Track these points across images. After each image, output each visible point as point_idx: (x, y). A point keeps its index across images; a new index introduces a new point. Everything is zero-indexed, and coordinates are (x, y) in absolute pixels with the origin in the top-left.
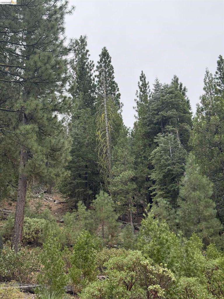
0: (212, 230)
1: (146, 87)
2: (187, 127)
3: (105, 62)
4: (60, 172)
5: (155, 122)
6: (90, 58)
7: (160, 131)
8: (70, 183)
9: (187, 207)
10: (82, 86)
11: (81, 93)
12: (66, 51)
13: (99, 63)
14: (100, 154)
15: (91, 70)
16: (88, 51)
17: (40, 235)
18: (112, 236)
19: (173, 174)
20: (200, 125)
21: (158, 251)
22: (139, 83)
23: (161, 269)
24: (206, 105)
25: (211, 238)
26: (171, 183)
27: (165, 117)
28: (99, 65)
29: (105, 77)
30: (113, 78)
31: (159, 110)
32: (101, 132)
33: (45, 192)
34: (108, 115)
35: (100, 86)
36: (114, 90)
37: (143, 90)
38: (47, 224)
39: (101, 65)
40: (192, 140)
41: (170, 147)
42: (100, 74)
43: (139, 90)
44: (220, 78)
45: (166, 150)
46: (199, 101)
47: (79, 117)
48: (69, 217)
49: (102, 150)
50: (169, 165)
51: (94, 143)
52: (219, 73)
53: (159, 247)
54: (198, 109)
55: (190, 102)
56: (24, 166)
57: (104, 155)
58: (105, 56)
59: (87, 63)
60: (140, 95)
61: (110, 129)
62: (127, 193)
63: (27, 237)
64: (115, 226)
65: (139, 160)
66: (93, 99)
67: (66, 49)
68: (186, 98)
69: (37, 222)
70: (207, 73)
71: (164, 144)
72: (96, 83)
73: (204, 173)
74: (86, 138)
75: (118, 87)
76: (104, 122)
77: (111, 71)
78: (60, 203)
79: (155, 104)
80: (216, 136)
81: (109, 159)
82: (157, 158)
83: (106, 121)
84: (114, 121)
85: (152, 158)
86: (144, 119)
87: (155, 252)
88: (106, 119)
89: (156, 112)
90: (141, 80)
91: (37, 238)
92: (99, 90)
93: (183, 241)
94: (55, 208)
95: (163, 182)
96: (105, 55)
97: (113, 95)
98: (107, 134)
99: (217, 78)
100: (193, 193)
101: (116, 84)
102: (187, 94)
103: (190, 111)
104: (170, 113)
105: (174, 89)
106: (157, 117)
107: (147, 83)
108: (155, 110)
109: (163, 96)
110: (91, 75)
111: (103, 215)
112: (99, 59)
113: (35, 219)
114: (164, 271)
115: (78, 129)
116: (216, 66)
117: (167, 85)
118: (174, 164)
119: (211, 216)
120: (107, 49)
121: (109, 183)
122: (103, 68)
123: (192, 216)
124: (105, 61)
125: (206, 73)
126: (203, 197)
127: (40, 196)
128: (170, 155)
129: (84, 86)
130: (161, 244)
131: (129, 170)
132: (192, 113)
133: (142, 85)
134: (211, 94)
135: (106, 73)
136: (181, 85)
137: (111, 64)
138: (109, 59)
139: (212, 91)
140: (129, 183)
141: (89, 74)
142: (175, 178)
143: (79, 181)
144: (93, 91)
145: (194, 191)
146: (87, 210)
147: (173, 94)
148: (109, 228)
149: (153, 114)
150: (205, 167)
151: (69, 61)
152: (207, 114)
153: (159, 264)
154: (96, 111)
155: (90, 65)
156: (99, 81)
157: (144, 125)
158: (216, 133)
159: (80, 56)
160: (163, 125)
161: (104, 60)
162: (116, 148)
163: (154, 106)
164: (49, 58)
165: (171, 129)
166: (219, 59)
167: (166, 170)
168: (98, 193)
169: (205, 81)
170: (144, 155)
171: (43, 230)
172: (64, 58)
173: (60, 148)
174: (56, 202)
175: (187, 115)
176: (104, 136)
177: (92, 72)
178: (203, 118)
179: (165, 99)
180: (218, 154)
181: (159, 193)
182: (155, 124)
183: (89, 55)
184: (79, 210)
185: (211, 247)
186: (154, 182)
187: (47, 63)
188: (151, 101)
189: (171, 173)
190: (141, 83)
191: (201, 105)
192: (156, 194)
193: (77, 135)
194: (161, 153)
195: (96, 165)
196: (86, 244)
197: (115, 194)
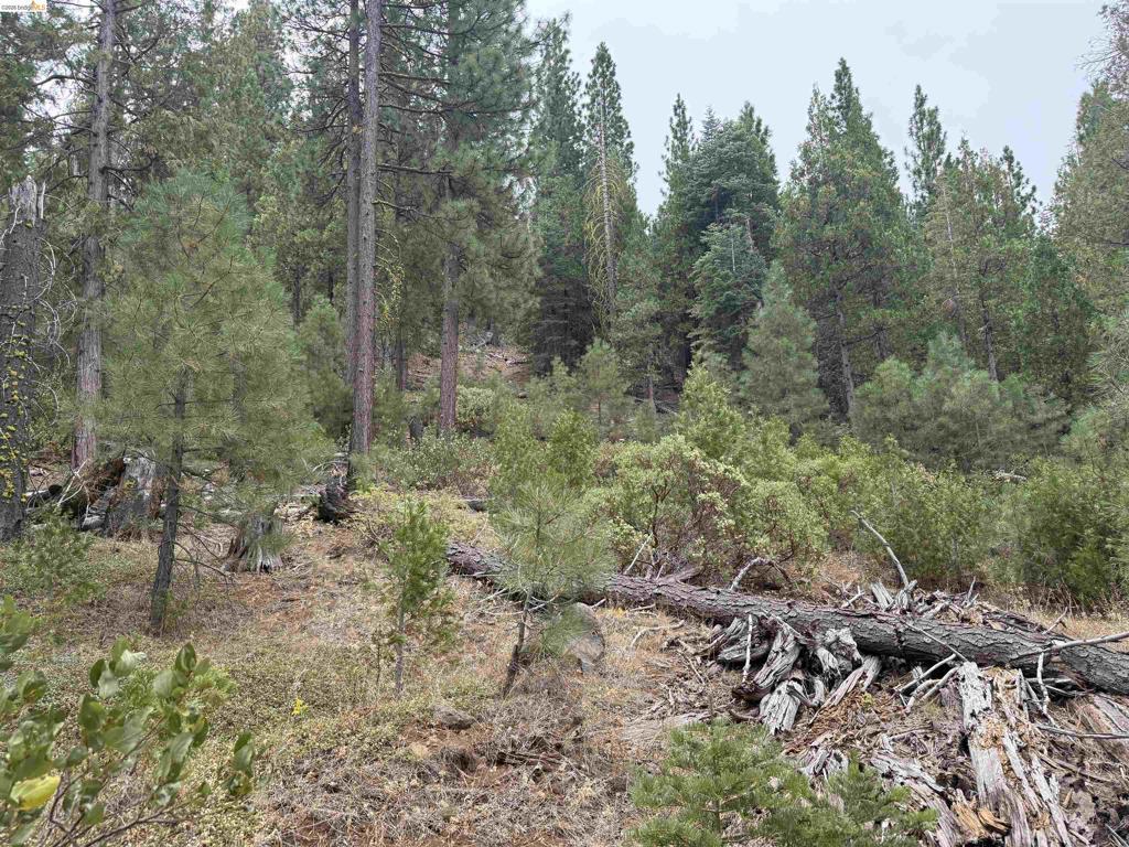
0: (807, 410)
1: (685, 129)
2: (769, 211)
3: (603, 75)
4: (521, 300)
5: (703, 200)
6: (573, 68)
7: (712, 218)
8: (537, 325)
9: (762, 368)
10: (557, 126)
11: (553, 142)
12: (528, 48)
13: (590, 77)
14: (593, 268)
15: (574, 93)
16: (567, 52)
17: (485, 416)
18: (617, 422)
19: (735, 306)
20: (796, 204)
21: (715, 437)
22: (671, 119)
23: (722, 467)
24: (811, 164)
25: (804, 426)
26: (732, 323)
27: (724, 189)
28: (590, 82)
29: (604, 107)
30: (619, 109)
31: (712, 176)
32: (595, 225)
33: (487, 344)
34: (609, 187)
35: (593, 127)
36: (621, 136)
37: (679, 135)
38: (498, 398)
39: (594, 82)
40: (777, 236)
41: (733, 252)
42: (593, 101)
43: (671, 135)
44: (839, 108)
45: (724, 259)
46: (796, 155)
47: (550, 193)
48: (536, 386)
49: (596, 261)
50: (729, 288)
51: (581, 246)
52: (838, 97)
53: (715, 429)
54: (794, 170)
55: (776, 159)
56: (453, 286)
57: (601, 271)
58: (603, 61)
59: (566, 78)
60: (673, 146)
61: (612, 218)
62: (645, 344)
63: (463, 420)
64: (623, 404)
65: (669, 280)
66: (579, 155)
67: (527, 42)
68: (768, 151)
69: (479, 394)
70: (816, 94)
71: (722, 246)
72: (584, 122)
73: (797, 302)
74: (564, 236)
75: (630, 129)
76: (601, 202)
77: (616, 95)
78: (517, 363)
79: (704, 162)
80: (828, 227)
81: (611, 278)
82: (705, 274)
83: (606, 202)
84: (621, 202)
85: (696, 274)
86: (680, 195)
87: (709, 438)
88: (605, 196)
89: (705, 181)
90: (676, 114)
91: (481, 422)
92: (591, 135)
93: (757, 424)
94: (507, 372)
95: (716, 322)
96: (603, 58)
97: (618, 147)
98: (607, 227)
99: (833, 109)
100: (776, 341)
101: (626, 123)
102: (770, 141)
103: (776, 178)
104: (734, 182)
105: (744, 130)
106: (708, 190)
107: (687, 119)
108: (704, 176)
109: (722, 146)
110: (574, 104)
111: (599, 383)
112: (590, 68)
113: (474, 389)
114: (726, 470)
115: (550, 218)
116: (833, 81)
117: (731, 122)
118: (738, 286)
119: (808, 383)
120: (607, 46)
121: (609, 324)
122: (599, 88)
123: (771, 384)
124: (603, 72)
125: (812, 95)
126: (794, 348)
127: (478, 351)
128: (731, 269)
129: (559, 128)
130: (721, 424)
131: (649, 300)
132: (778, 182)
133: (678, 125)
134: (821, 141)
135: (604, 99)
136: (759, 124)
137: (615, 78)
138: (611, 69)
139: (824, 134)
140: (647, 325)
141: (570, 102)
142: (738, 313)
143: (552, 322)
144: (577, 139)
145: (776, 337)
146: (569, 374)
147: (743, 141)
148: (611, 407)
149: (701, 185)
150: (802, 290)
151: (534, 70)
152: (810, 182)
153: (718, 458)
154: (584, 181)
155: (573, 83)
156: (592, 117)
157: (681, 207)
158: (829, 220)
159: (552, 62)
160: (719, 207)
161: (600, 70)
162: (624, 255)
163: (703, 166)
164: (497, 59)
165: (737, 215)
166: (839, 68)
167: (723, 299)
168: (592, 343)
169: (810, 111)
170: (680, 269)
171: (491, 408)
172: (524, 61)
173: (520, 252)
174: (509, 362)
175: (769, 185)
176: (601, 230)
177: (576, 97)
178: (802, 190)
179: (727, 153)
180: (830, 264)
181: (708, 342)
182: (703, 206)
183: (571, 61)
184: (555, 373)
185: (805, 441)
186: (697, 322)
187: (494, 69)
188: (698, 158)
189: (732, 303)
190: (676, 120)
191: (800, 163)
192: (701, 344)
193: (548, 230)
194: (713, 263)
195: (585, 291)
196: (573, 431)
197: (620, 346)
